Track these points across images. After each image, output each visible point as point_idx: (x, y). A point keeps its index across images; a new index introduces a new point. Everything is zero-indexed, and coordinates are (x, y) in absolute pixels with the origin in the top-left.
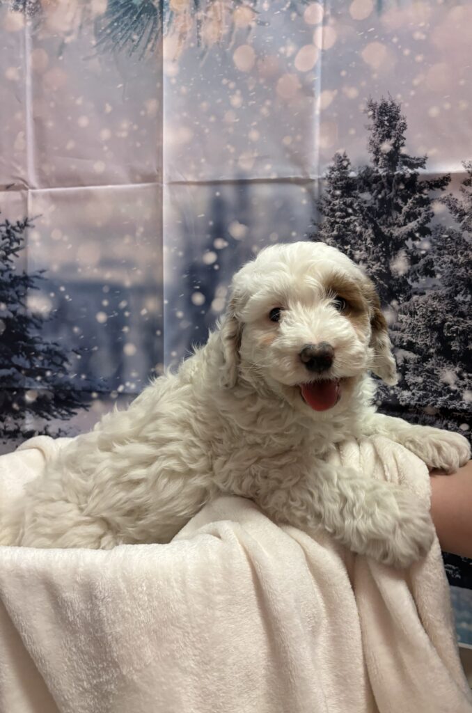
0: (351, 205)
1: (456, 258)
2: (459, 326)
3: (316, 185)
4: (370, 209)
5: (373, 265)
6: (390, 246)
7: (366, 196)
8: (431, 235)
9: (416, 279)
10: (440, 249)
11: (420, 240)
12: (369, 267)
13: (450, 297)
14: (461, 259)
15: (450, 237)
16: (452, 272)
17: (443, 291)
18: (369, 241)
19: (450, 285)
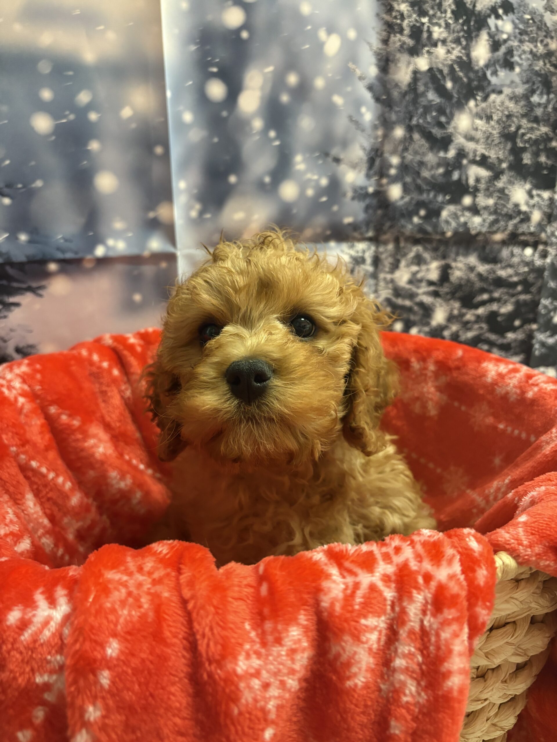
1: (536, 46)
2: (532, 134)
5: (453, 49)
6: (472, 23)
8: (514, 13)
9: (495, 73)
10: (521, 34)
11: (502, 19)
12: (449, 52)
13: (527, 97)
14: (540, 49)
15: (532, 19)
16: (530, 65)
17: (520, 90)
18: (449, 14)
19: (527, 82)
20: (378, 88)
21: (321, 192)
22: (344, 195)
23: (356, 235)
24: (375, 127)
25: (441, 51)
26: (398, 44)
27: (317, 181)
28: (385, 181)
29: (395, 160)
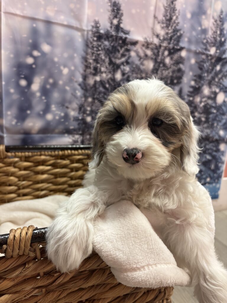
0: (100, 46)
3: (86, 33)
4: (108, 49)
5: (109, 75)
6: (115, 67)
7: (106, 43)
8: (130, 65)
9: (123, 83)
10: (132, 71)
11: (126, 66)
12: (107, 76)
15: (136, 67)
18: (107, 64)
20: (83, 85)
21: (61, 118)
22: (70, 119)
23: (75, 132)
24: (81, 97)
25: (104, 75)
26: (89, 72)
27: (60, 114)
28: (85, 115)
29: (89, 109)
